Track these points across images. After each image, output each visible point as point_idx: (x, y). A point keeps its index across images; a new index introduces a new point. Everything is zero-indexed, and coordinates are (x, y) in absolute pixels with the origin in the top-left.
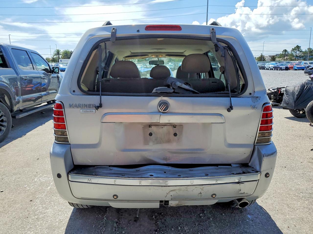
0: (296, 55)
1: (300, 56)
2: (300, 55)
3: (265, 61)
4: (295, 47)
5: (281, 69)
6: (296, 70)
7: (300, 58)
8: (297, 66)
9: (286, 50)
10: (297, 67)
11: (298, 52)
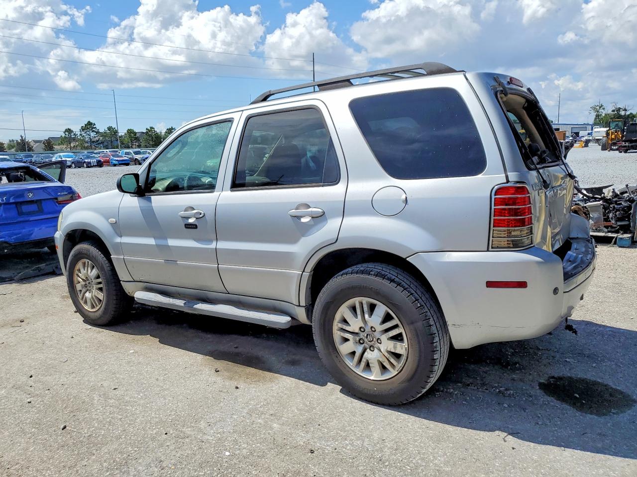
0: (91, 140)
1: (98, 141)
2: (97, 139)
3: (33, 151)
4: (86, 125)
5: (89, 166)
6: (115, 165)
7: (98, 144)
8: (116, 159)
9: (69, 130)
10: (117, 161)
11: (93, 134)
